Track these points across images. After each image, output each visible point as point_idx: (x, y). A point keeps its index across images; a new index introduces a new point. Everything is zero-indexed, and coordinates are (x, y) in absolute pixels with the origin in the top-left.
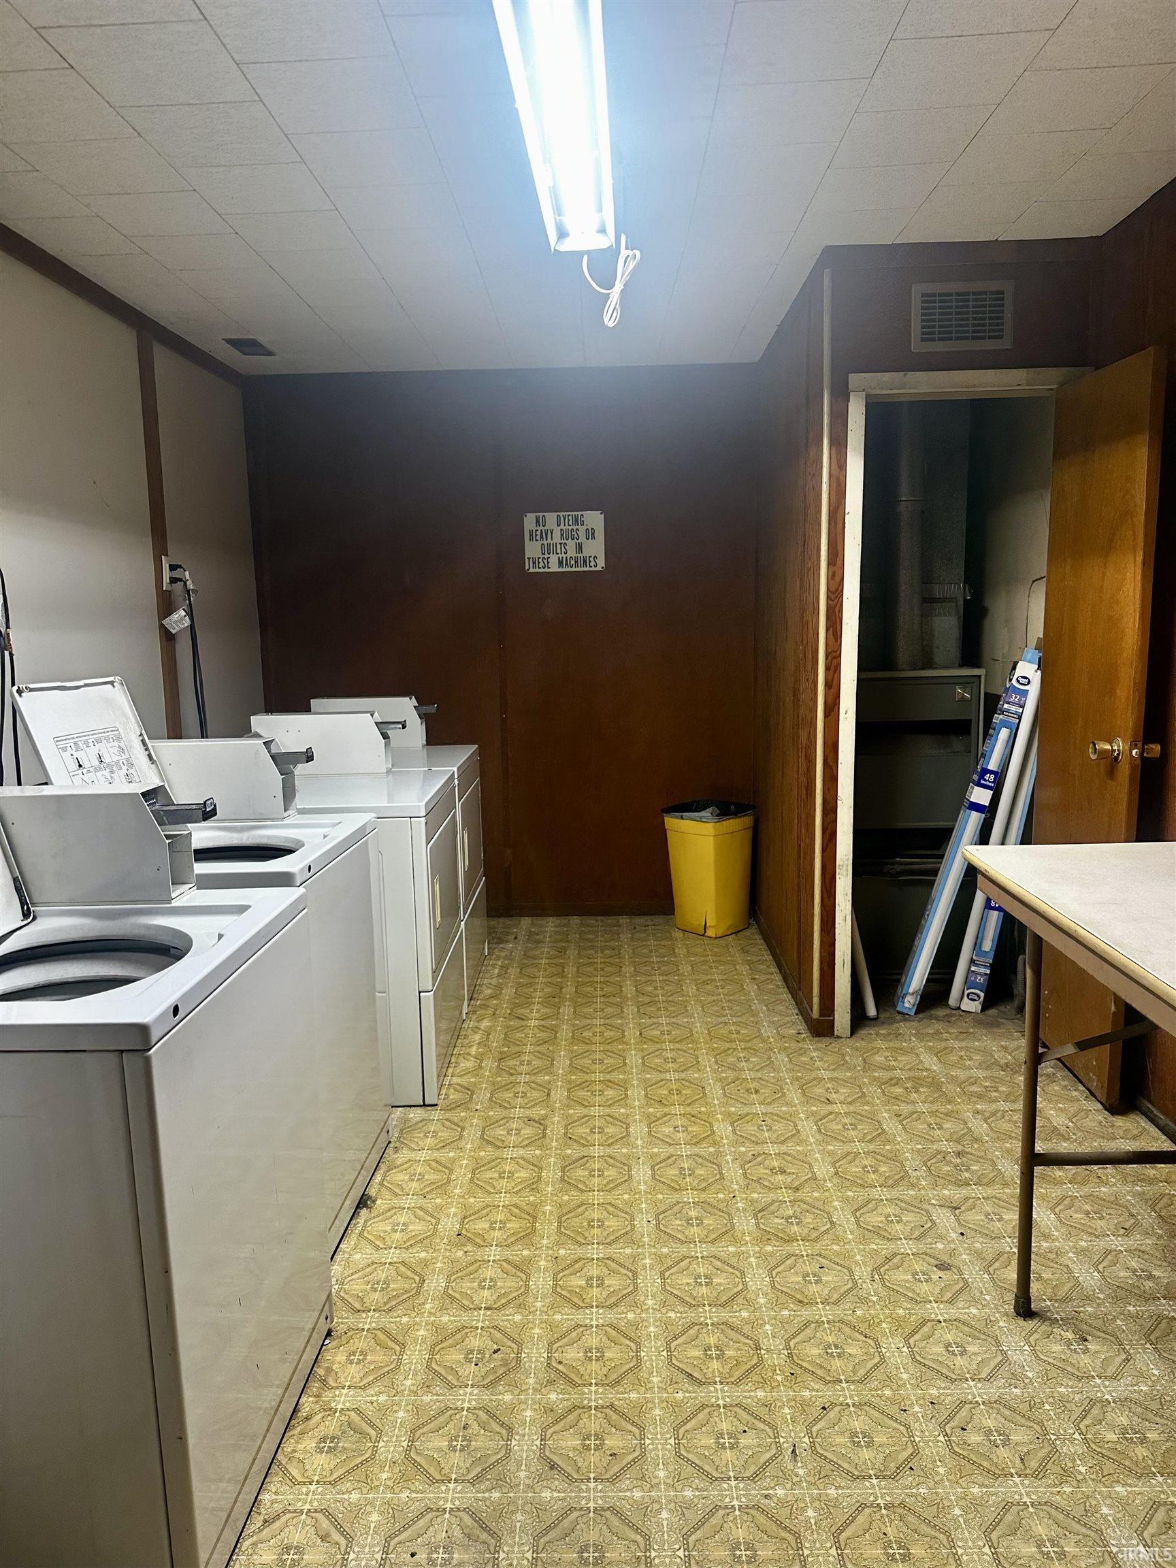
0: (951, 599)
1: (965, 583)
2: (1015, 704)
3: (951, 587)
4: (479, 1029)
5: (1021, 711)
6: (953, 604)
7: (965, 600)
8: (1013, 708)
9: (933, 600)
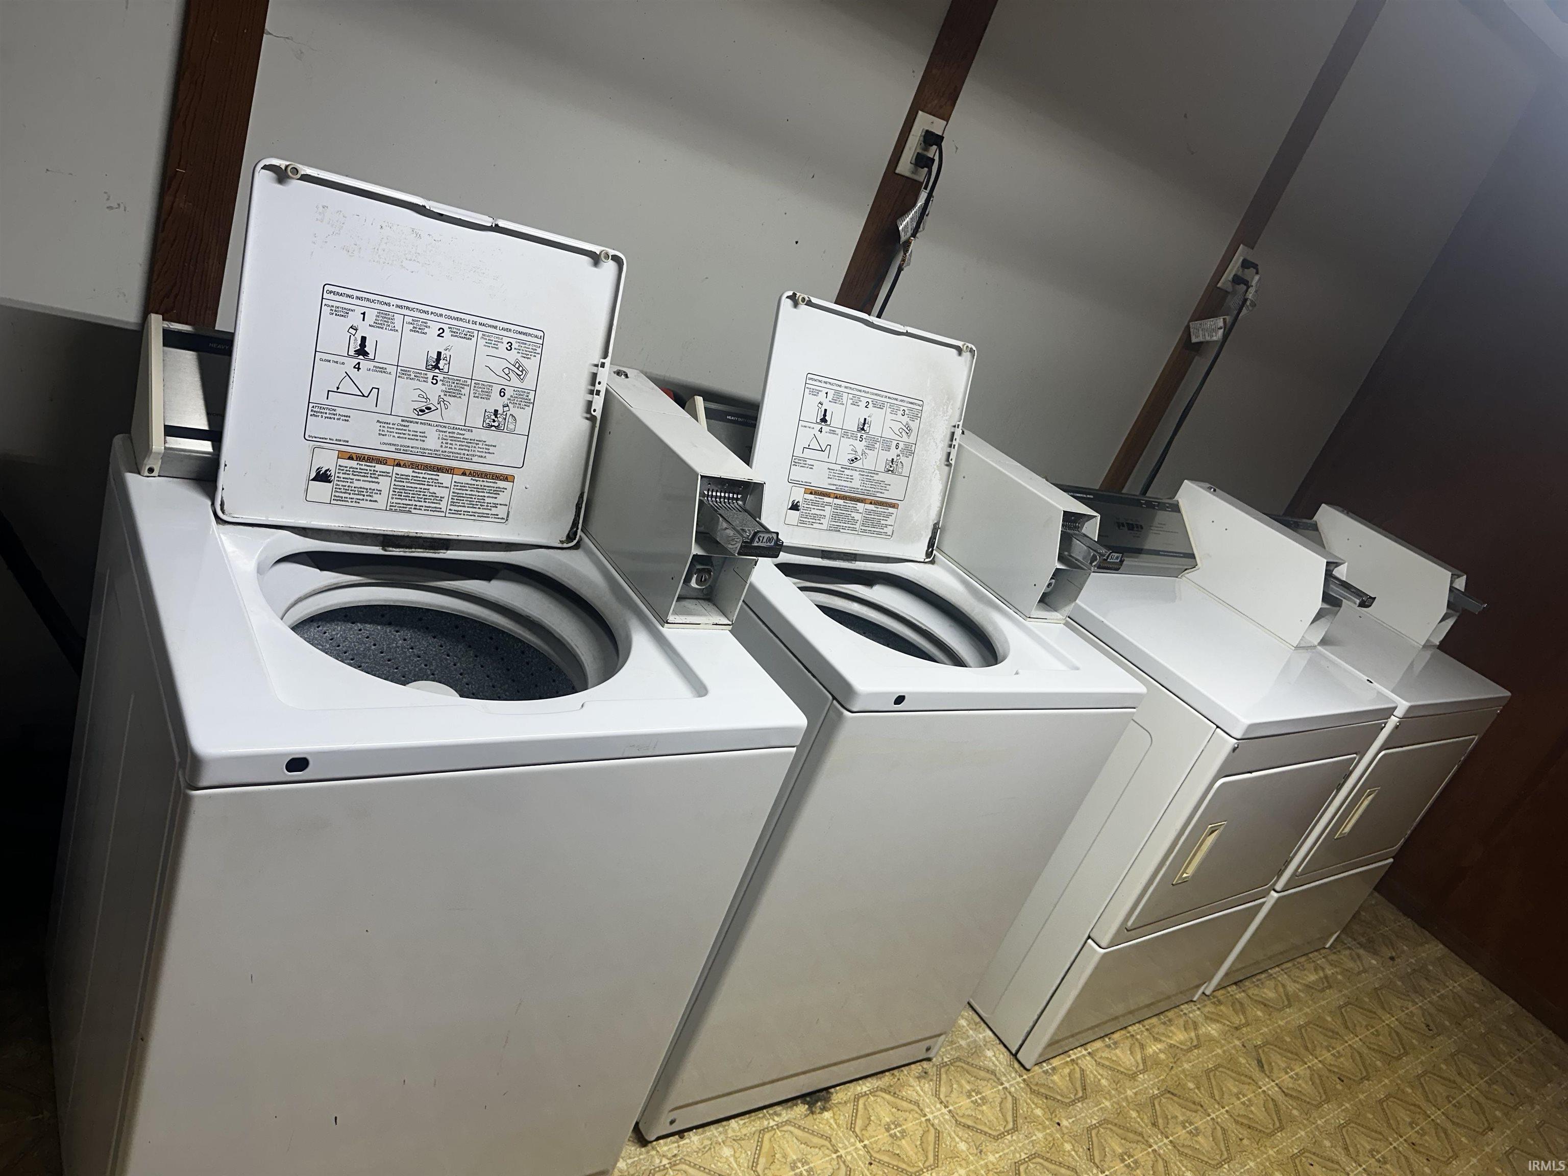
4: (1195, 1029)
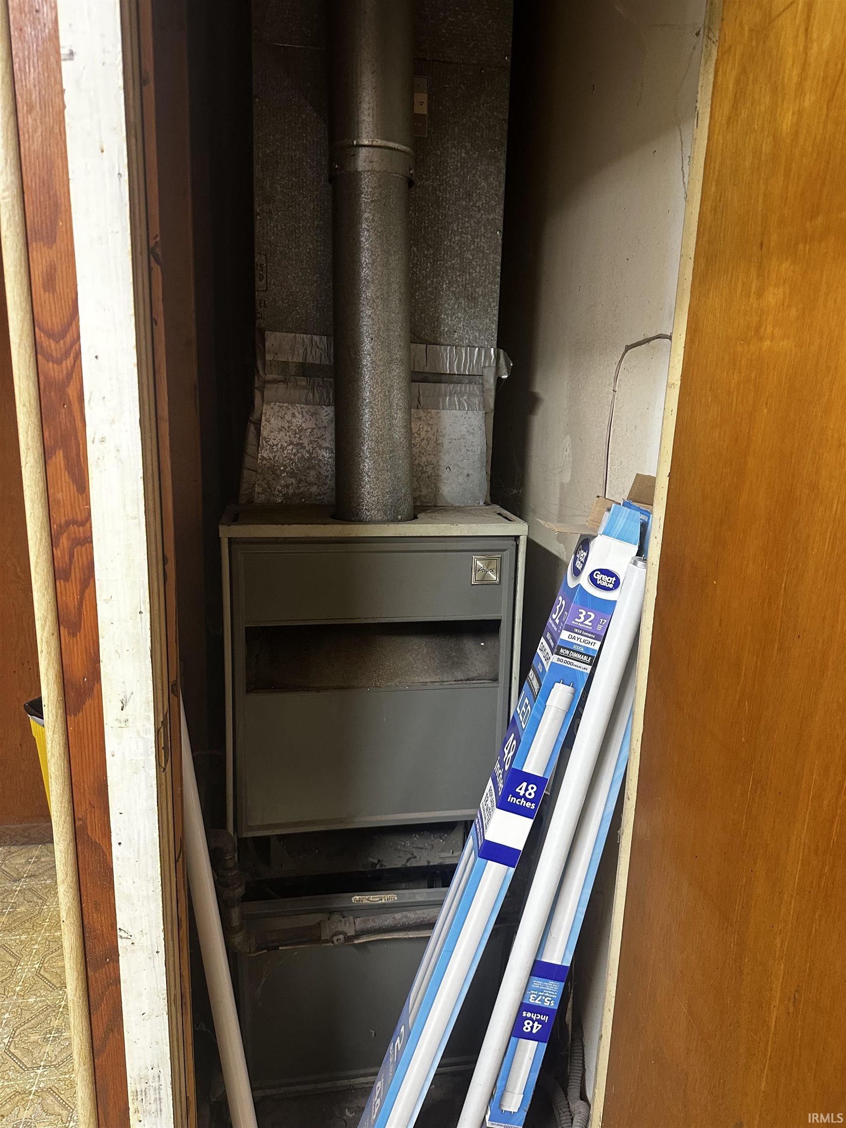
0: (472, 378)
1: (499, 346)
2: (583, 631)
3: (472, 354)
5: (597, 647)
6: (476, 389)
7: (499, 380)
8: (581, 641)
9: (439, 378)
